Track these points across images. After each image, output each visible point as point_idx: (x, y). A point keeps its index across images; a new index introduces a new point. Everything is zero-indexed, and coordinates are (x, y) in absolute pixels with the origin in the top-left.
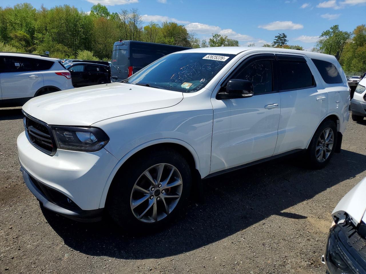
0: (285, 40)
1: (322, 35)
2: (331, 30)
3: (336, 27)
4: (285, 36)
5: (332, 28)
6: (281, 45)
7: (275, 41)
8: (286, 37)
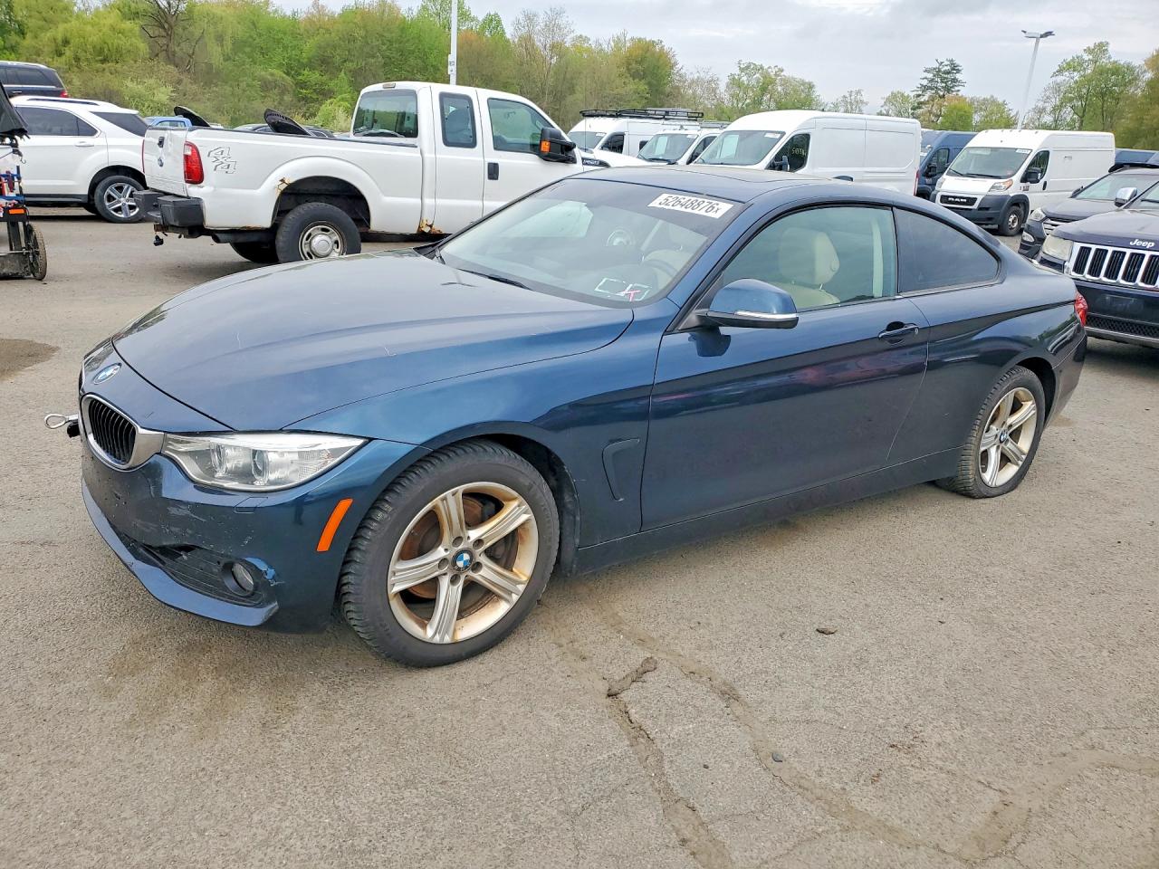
0: (954, 80)
1: (1060, 71)
2: (1086, 57)
3: (1101, 48)
4: (955, 68)
5: (1088, 51)
6: (941, 93)
7: (925, 82)
8: (958, 71)
